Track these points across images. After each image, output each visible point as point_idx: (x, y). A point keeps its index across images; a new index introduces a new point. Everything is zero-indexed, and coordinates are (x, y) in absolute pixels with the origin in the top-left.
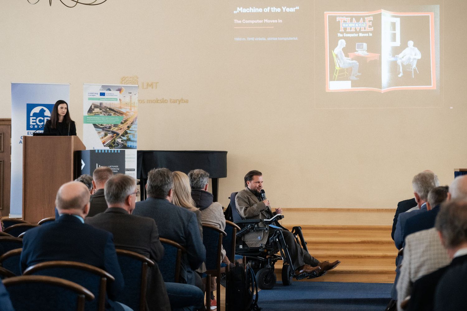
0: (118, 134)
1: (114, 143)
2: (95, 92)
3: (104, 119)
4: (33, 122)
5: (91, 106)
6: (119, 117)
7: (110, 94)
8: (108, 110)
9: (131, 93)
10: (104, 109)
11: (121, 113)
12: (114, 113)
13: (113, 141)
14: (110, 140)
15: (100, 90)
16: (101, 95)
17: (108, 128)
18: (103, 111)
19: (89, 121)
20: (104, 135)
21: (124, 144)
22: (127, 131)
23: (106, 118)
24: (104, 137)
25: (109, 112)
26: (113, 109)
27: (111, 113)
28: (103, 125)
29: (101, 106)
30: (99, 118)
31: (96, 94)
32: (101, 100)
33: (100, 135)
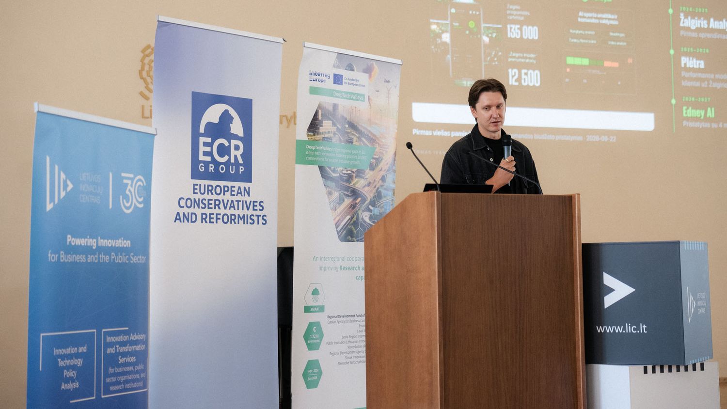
0: (363, 199)
1: (356, 224)
2: (325, 73)
3: (339, 153)
4: (206, 154)
6: (366, 146)
7: (353, 80)
8: (347, 126)
9: (388, 82)
10: (340, 122)
11: (370, 136)
12: (359, 138)
13: (354, 219)
14: (348, 214)
15: (334, 66)
16: (335, 83)
17: (347, 181)
18: (338, 128)
19: (310, 156)
20: (338, 201)
22: (380, 189)
23: (343, 150)
24: (339, 207)
25: (348, 133)
26: (355, 124)
27: (352, 137)
28: (336, 169)
29: (335, 115)
30: (331, 149)
31: (327, 77)
32: (336, 95)
33: (331, 200)
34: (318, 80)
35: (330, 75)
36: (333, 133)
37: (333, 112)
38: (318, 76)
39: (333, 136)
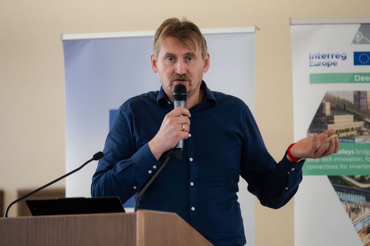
2: (335, 53)
5: (321, 108)
15: (355, 42)
16: (357, 63)
28: (367, 178)
29: (359, 106)
30: (353, 152)
31: (341, 58)
32: (360, 80)
33: (356, 219)
34: (323, 64)
35: (346, 54)
36: (355, 130)
37: (356, 103)
38: (321, 59)
39: (356, 134)
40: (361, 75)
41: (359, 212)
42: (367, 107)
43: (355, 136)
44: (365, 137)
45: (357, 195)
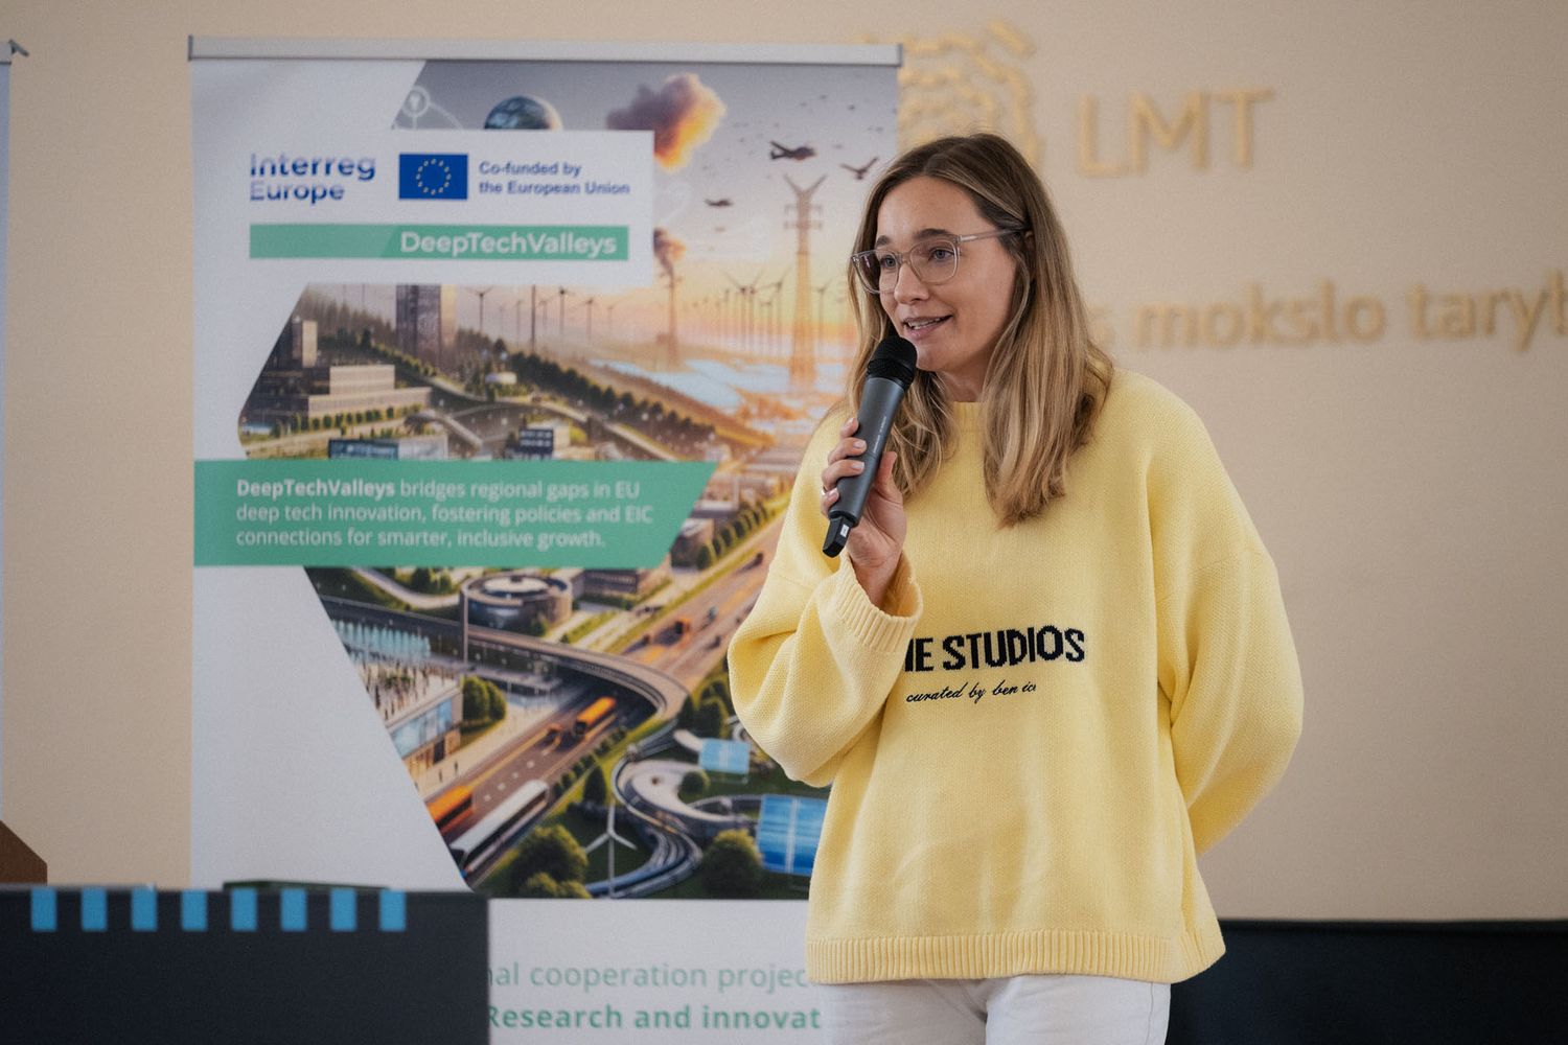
0: (634, 704)
1: (586, 820)
2: (339, 155)
3: (451, 503)
5: (288, 339)
6: (646, 464)
7: (540, 169)
8: (508, 378)
9: (802, 153)
10: (452, 368)
11: (673, 415)
12: (587, 427)
13: (575, 794)
14: (535, 774)
15: (403, 121)
16: (408, 190)
17: (513, 626)
18: (438, 395)
19: (261, 526)
20: (458, 717)
21: (723, 835)
23: (492, 492)
24: (464, 744)
25: (514, 410)
26: (564, 368)
27: (546, 425)
28: (436, 577)
29: (415, 336)
30: (391, 490)
31: (355, 171)
32: (420, 248)
33: (398, 714)
34: (296, 193)
35: (372, 162)
36: (398, 417)
37: (405, 325)
38: (291, 174)
39: (403, 430)
40: (424, 230)
41: (406, 690)
42: (440, 339)
43: (401, 436)
44: (431, 437)
45: (402, 632)
